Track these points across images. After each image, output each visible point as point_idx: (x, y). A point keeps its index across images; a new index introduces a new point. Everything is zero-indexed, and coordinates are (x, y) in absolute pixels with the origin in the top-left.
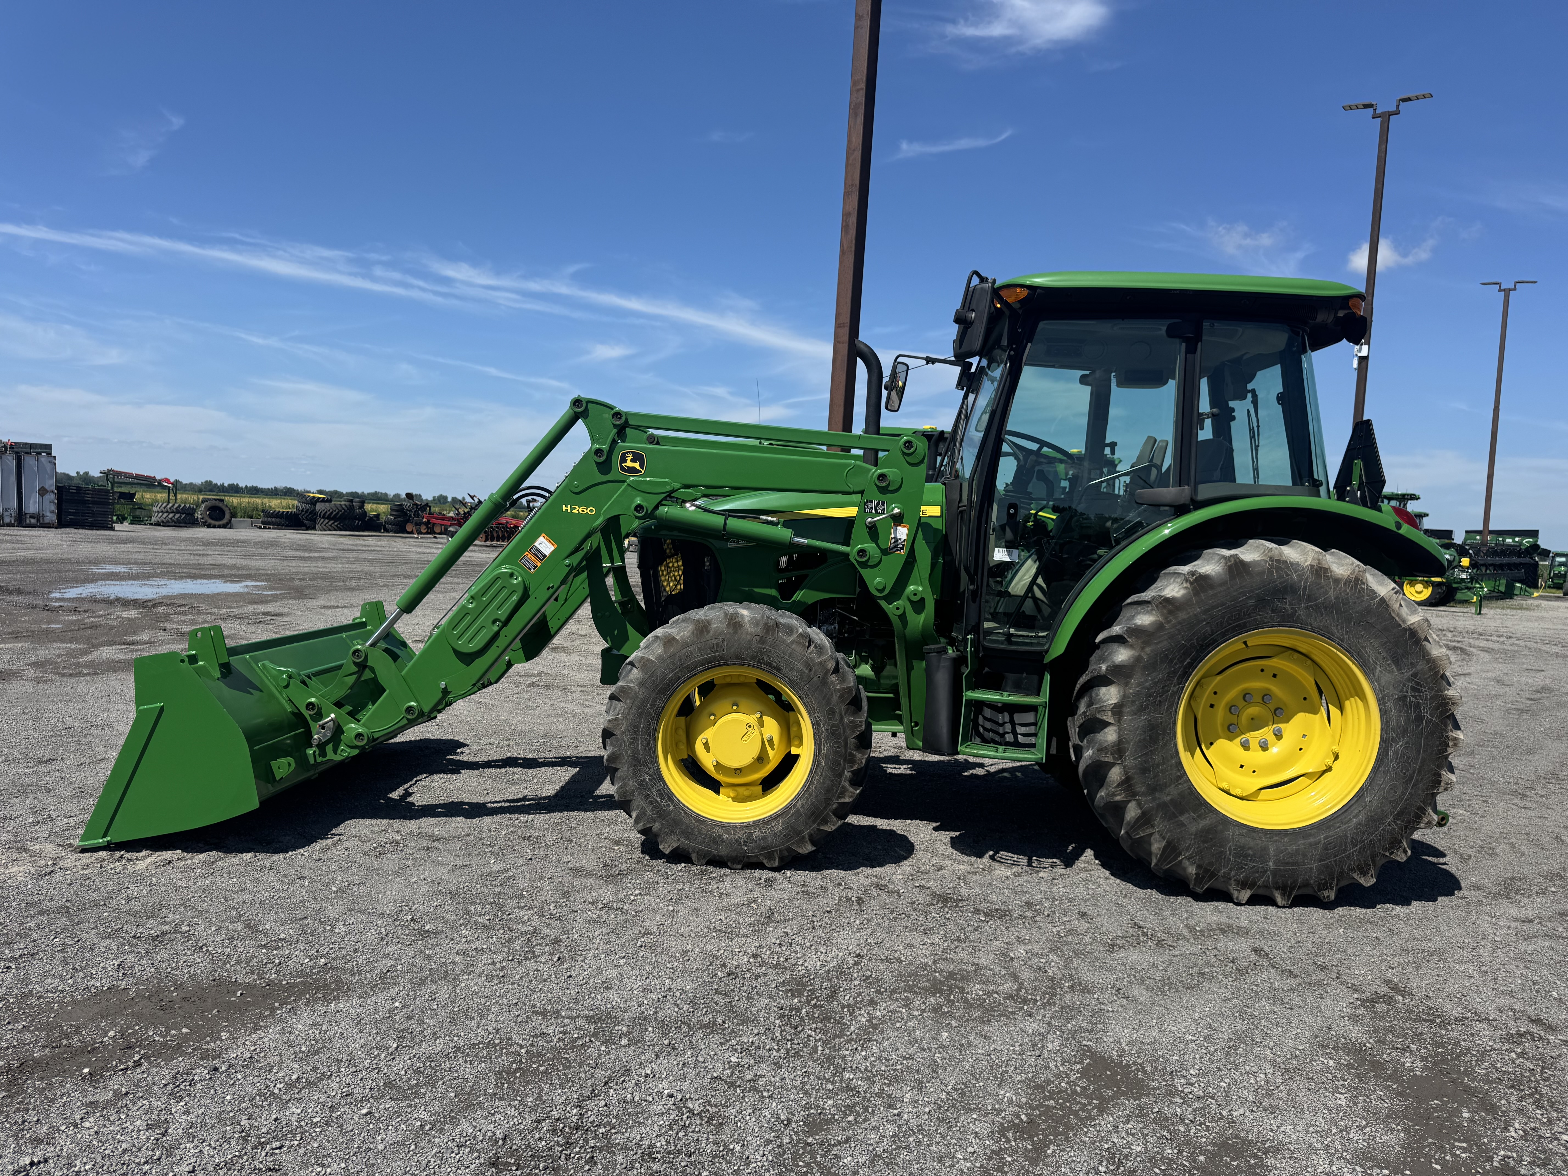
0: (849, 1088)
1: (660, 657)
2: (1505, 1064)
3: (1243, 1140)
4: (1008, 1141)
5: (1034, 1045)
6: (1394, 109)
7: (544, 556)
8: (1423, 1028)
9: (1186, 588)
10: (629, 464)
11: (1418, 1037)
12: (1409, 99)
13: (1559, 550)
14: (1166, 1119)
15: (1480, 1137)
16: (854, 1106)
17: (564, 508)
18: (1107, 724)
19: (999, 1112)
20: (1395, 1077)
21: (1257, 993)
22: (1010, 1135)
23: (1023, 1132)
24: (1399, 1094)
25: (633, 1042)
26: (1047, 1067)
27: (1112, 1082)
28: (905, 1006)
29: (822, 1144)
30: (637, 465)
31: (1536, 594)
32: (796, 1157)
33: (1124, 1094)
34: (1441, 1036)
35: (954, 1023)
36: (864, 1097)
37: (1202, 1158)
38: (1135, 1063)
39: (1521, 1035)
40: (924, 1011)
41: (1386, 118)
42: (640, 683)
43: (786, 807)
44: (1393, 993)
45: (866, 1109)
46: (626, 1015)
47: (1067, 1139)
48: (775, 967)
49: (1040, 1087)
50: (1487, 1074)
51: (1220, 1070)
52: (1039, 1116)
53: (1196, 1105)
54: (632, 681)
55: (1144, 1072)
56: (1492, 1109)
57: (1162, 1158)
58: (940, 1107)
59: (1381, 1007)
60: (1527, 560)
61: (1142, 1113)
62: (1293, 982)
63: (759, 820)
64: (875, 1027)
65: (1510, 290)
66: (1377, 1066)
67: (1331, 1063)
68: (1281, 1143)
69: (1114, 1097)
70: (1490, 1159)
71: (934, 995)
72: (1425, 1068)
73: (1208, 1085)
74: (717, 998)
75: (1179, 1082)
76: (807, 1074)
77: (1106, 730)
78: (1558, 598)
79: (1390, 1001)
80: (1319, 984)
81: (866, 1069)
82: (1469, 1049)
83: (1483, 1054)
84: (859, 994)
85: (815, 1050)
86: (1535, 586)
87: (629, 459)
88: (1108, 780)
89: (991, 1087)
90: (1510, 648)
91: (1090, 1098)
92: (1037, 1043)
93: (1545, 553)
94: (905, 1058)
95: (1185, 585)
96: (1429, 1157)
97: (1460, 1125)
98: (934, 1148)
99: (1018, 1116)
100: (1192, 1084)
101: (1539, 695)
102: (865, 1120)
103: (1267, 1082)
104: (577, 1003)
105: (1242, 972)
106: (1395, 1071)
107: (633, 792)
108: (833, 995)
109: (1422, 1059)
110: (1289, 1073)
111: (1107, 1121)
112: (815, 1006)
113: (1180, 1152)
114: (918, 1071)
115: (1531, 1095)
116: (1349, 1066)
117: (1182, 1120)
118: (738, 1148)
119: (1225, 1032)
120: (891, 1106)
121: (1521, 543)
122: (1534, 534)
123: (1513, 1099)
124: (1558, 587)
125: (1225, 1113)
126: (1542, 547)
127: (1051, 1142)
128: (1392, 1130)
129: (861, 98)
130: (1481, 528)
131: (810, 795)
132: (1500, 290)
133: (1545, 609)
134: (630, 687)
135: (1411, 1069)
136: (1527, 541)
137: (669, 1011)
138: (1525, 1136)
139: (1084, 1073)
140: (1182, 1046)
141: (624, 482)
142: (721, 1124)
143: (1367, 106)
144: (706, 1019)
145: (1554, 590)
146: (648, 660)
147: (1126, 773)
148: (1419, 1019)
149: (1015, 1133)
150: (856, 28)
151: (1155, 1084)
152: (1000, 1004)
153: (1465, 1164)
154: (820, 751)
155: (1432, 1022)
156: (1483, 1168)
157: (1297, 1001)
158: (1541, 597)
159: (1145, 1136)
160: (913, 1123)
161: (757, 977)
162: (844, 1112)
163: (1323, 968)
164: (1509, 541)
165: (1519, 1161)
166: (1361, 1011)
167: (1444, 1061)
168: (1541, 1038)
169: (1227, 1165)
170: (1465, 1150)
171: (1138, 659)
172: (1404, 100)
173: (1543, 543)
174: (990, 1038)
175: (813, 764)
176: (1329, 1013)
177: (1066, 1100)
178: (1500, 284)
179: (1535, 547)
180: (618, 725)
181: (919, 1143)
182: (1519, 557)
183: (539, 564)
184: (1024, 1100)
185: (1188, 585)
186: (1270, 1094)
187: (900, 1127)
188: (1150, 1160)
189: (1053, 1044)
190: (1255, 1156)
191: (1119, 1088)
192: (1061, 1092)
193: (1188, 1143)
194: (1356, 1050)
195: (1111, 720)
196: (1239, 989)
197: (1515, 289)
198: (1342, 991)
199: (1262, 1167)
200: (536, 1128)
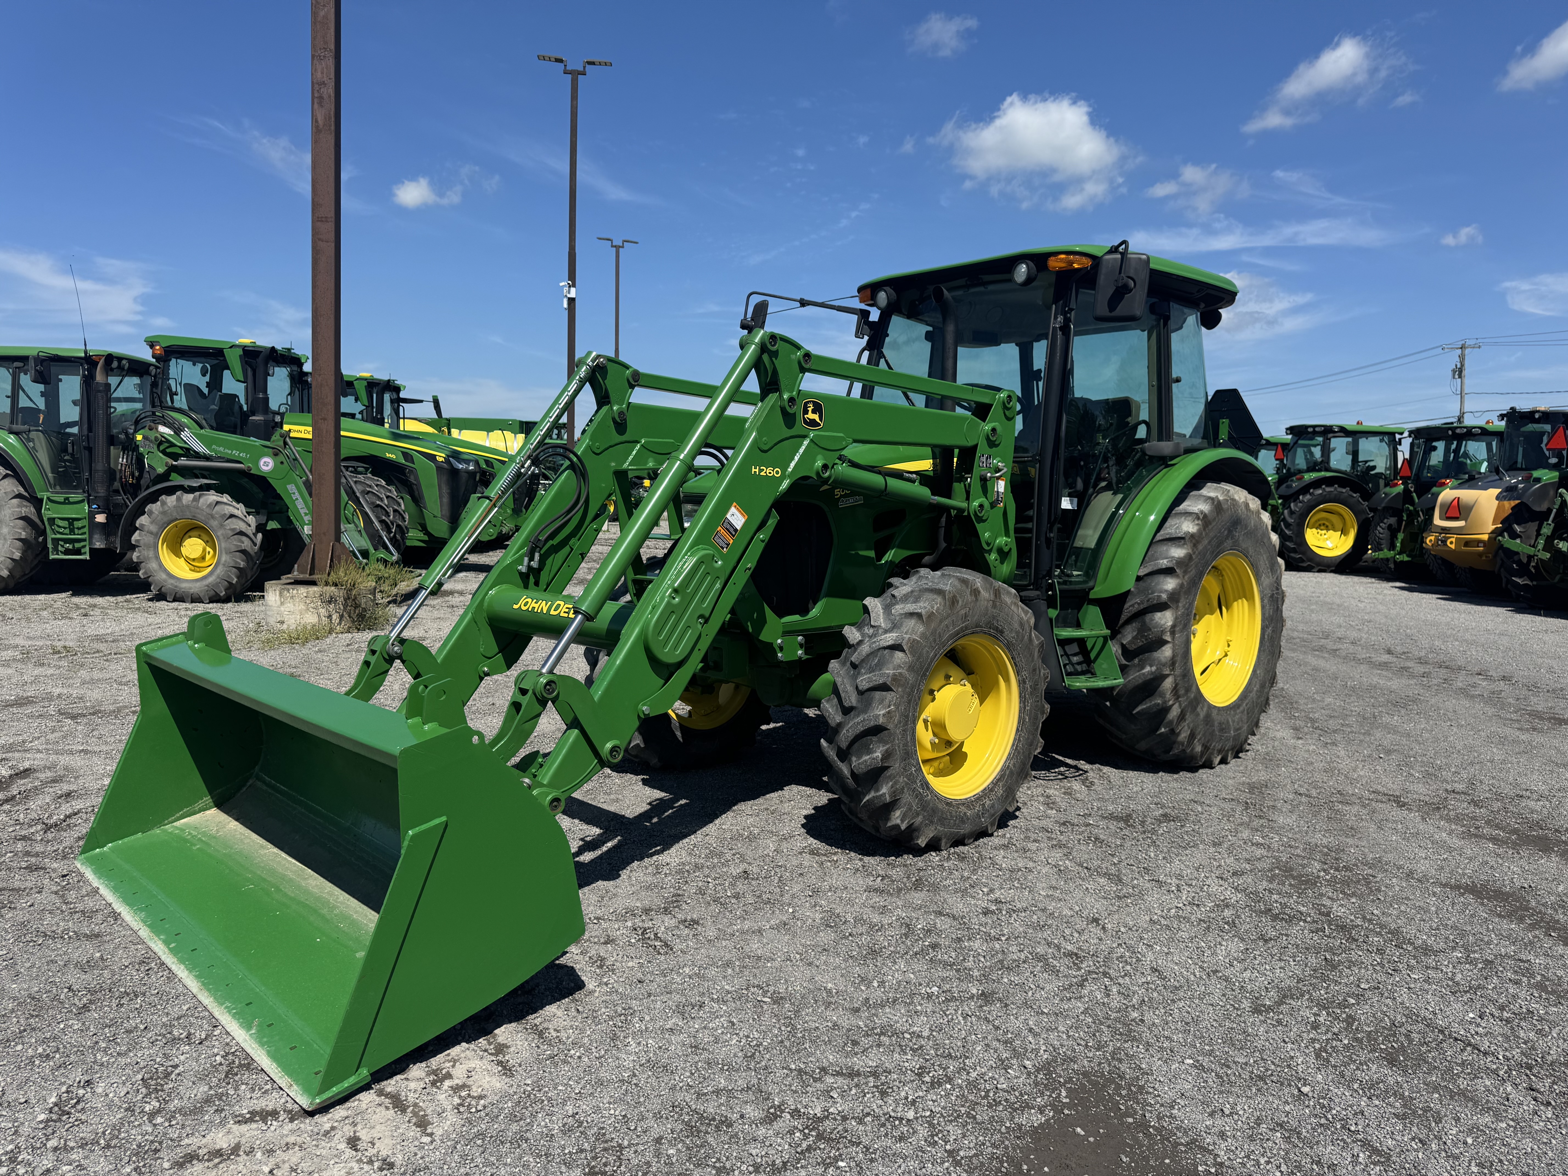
1: (923, 635)
6: (582, 69)
7: (736, 530)
9: (1198, 524)
10: (811, 416)
12: (593, 63)
17: (753, 470)
18: (1166, 642)
30: (816, 417)
41: (575, 75)
42: (910, 667)
43: (1002, 770)
54: (899, 666)
63: (985, 789)
65: (620, 247)
77: (1163, 648)
87: (810, 409)
88: (1161, 689)
95: (1196, 522)
107: (903, 788)
131: (1019, 753)
132: (612, 246)
134: (900, 674)
141: (805, 437)
143: (559, 60)
146: (914, 640)
147: (1175, 680)
154: (1025, 708)
171: (1181, 586)
172: (590, 63)
175: (1019, 722)
180: (891, 718)
183: (732, 541)
185: (1200, 522)
195: (1169, 640)
197: (623, 247)
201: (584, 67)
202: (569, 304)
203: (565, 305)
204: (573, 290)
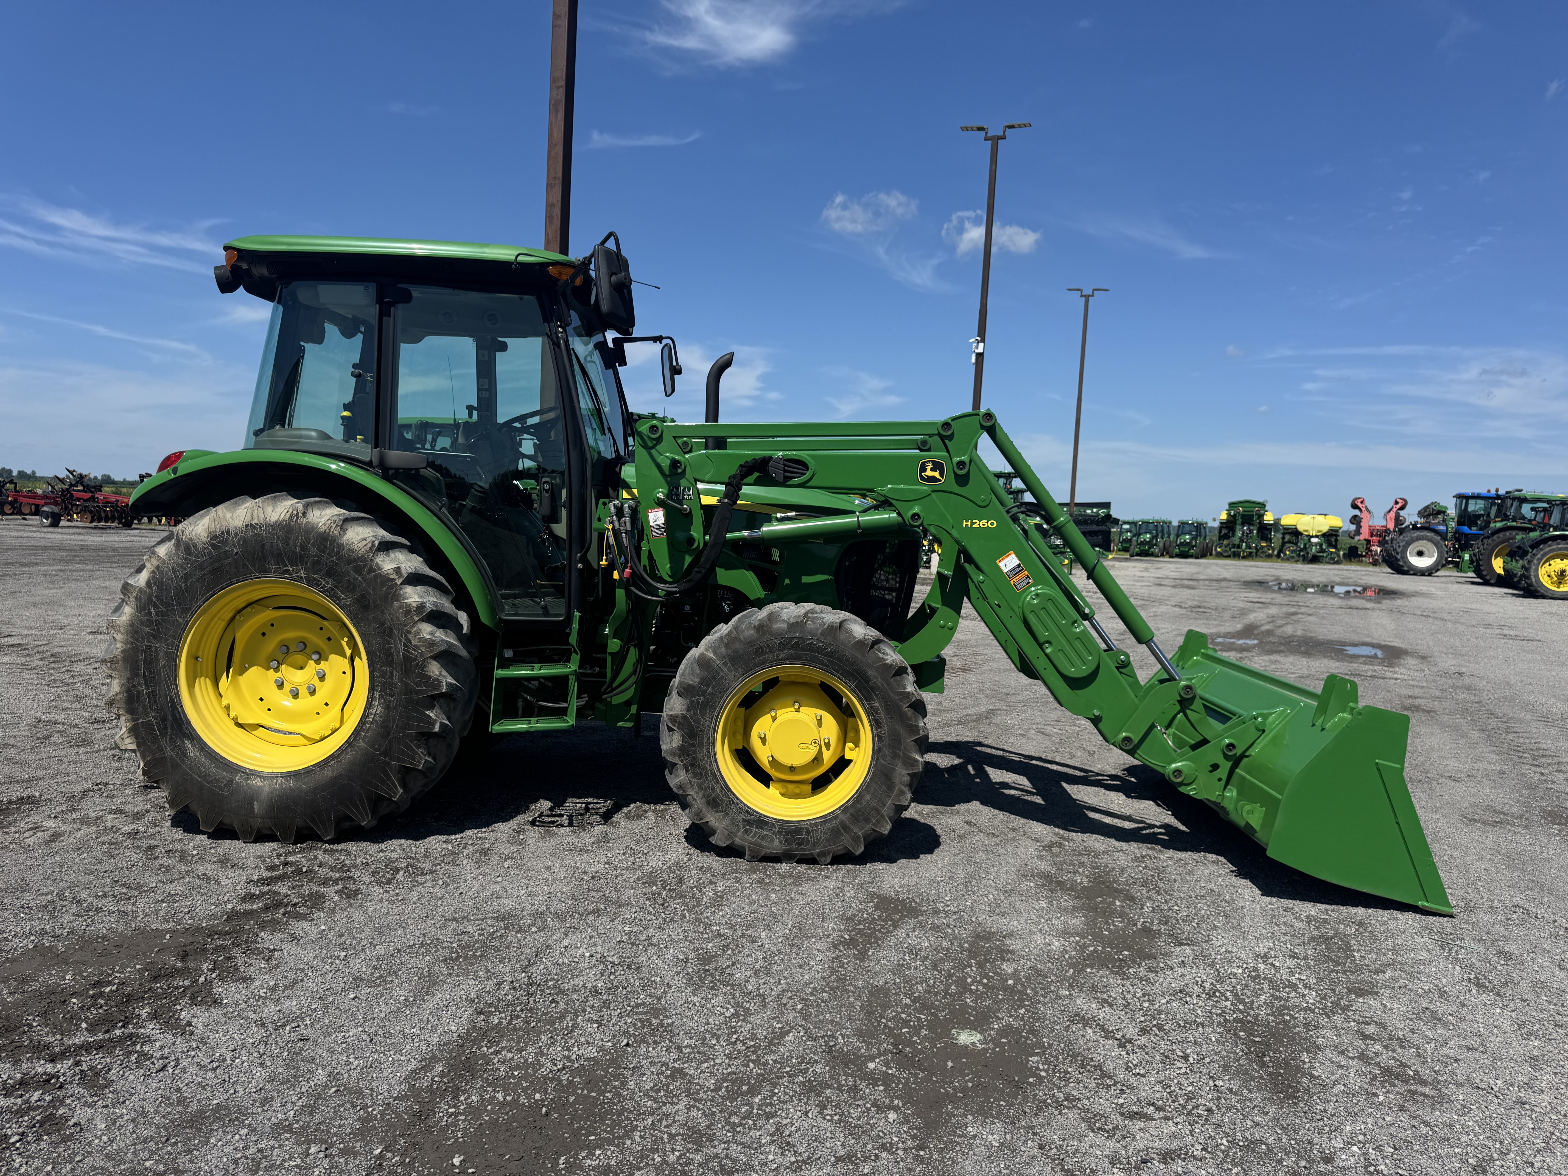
0: (719, 935)
2: (1137, 874)
3: (989, 933)
4: (841, 951)
5: (837, 895)
6: (1001, 134)
8: (1084, 859)
11: (1082, 864)
12: (1013, 127)
13: (1127, 519)
14: (938, 927)
15: (1128, 914)
16: (728, 945)
19: (828, 936)
20: (1072, 889)
21: (975, 849)
22: (841, 948)
23: (848, 944)
24: (1076, 898)
25: (540, 929)
26: (851, 907)
27: (896, 911)
28: (737, 882)
29: (716, 969)
31: (1110, 557)
32: (701, 979)
33: (906, 916)
34: (1096, 863)
35: (777, 888)
36: (733, 940)
37: (966, 945)
38: (907, 898)
39: (1143, 857)
40: (752, 883)
41: (995, 140)
44: (1061, 841)
45: (737, 946)
46: (525, 913)
47: (878, 945)
48: (627, 868)
49: (851, 919)
50: (1127, 881)
51: (964, 896)
52: (856, 935)
53: (954, 917)
55: (916, 902)
56: (1133, 899)
57: (942, 948)
58: (788, 939)
59: (1055, 850)
60: (1103, 528)
61: (921, 926)
62: (997, 840)
64: (721, 897)
65: (1089, 296)
66: (1060, 884)
67: (1032, 884)
68: (1013, 931)
69: (901, 918)
70: (1136, 925)
71: (755, 873)
72: (1090, 881)
73: (959, 905)
74: (592, 894)
75: (940, 906)
76: (685, 931)
78: (1126, 559)
79: (1060, 845)
80: (1014, 839)
81: (726, 923)
82: (1114, 869)
83: (1123, 871)
84: (700, 879)
85: (684, 916)
86: (1108, 550)
89: (818, 922)
90: (1097, 601)
91: (885, 921)
92: (839, 893)
93: (1116, 522)
94: (751, 913)
96: (1100, 928)
97: (1115, 909)
98: (793, 961)
99: (843, 937)
100: (948, 906)
101: (1122, 637)
102: (739, 952)
103: (995, 899)
104: (478, 910)
105: (961, 837)
106: (1072, 885)
108: (681, 881)
109: (1087, 877)
110: (1008, 893)
111: (901, 933)
112: (670, 890)
113: (952, 944)
114: (764, 919)
115: (1154, 889)
116: (1043, 885)
117: (948, 926)
118: (658, 979)
119: (961, 873)
120: (754, 942)
121: (1097, 512)
122: (1107, 505)
123: (1144, 892)
124: (1126, 550)
125: (974, 919)
126: (1114, 516)
127: (869, 948)
128: (1077, 917)
129: (561, 95)
130: (1068, 501)
132: (1082, 296)
133: (1118, 569)
135: (1081, 883)
136: (1102, 512)
137: (557, 906)
138: (1153, 910)
139: (877, 907)
140: (935, 885)
142: (639, 968)
143: (981, 129)
144: (590, 908)
145: (1122, 553)
148: (1080, 854)
149: (843, 946)
150: (554, 26)
151: (925, 908)
152: (803, 873)
153: (1122, 929)
155: (1089, 855)
156: (1132, 930)
157: (1001, 851)
158: (1114, 559)
159: (927, 938)
160: (773, 949)
161: (616, 877)
162: (723, 950)
163: (1014, 830)
164: (1089, 511)
165: (1152, 923)
166: (1044, 853)
167: (1100, 876)
168: (1155, 858)
169: (983, 947)
170: (1121, 922)
172: (1010, 127)
173: (1115, 513)
174: (805, 894)
176: (1024, 856)
177: (870, 924)
178: (1081, 290)
179: (1108, 516)
181: (783, 960)
182: (1098, 525)
184: (842, 927)
186: (998, 906)
187: (765, 952)
188: (935, 950)
189: (850, 893)
190: (999, 940)
191: (902, 913)
192: (864, 920)
193: (956, 938)
194: (1047, 876)
196: (962, 847)
197: (1093, 296)
198: (1029, 842)
199: (1004, 945)
200: (499, 988)
201: (1004, 132)
202: (977, 359)
203: (973, 360)
204: (981, 345)
